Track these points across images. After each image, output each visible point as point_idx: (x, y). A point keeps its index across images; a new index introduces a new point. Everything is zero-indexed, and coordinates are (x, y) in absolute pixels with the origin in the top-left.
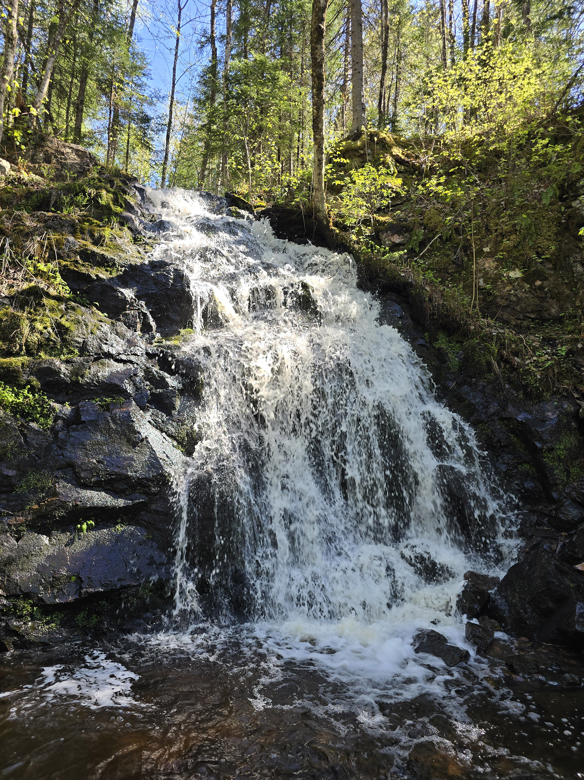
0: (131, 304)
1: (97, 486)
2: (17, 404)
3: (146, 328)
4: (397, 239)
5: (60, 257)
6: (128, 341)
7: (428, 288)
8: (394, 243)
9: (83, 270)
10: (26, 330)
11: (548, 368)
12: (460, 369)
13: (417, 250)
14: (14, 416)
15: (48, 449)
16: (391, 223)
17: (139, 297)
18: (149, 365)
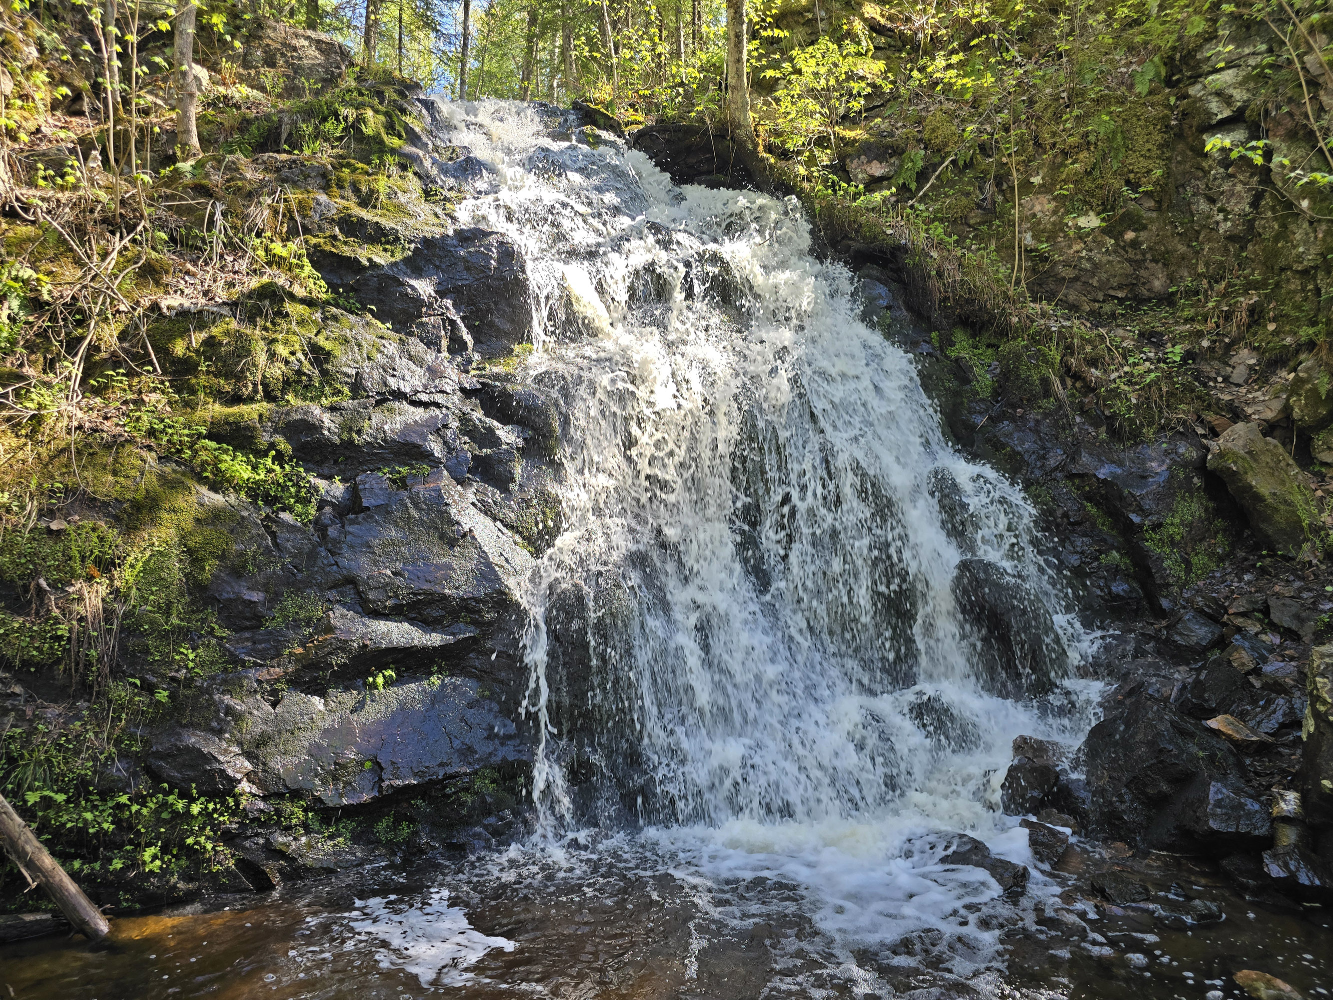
0: (430, 306)
1: (396, 613)
2: (256, 483)
3: (457, 346)
4: (877, 169)
5: (306, 231)
6: (430, 369)
7: (934, 254)
8: (871, 176)
9: (347, 251)
10: (262, 359)
11: (1149, 385)
12: (996, 393)
13: (913, 186)
14: (254, 503)
15: (312, 555)
16: (866, 142)
17: (441, 293)
18: (467, 409)
